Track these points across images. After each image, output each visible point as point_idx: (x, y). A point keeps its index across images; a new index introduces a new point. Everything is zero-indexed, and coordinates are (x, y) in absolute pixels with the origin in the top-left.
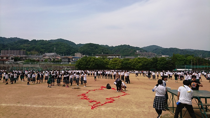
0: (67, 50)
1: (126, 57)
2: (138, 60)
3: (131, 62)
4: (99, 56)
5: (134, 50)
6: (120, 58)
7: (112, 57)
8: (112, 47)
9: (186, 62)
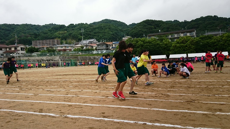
0: (113, 35)
1: (206, 34)
3: (215, 42)
4: (153, 36)
5: (226, 24)
6: (193, 36)
7: (178, 36)
8: (186, 22)
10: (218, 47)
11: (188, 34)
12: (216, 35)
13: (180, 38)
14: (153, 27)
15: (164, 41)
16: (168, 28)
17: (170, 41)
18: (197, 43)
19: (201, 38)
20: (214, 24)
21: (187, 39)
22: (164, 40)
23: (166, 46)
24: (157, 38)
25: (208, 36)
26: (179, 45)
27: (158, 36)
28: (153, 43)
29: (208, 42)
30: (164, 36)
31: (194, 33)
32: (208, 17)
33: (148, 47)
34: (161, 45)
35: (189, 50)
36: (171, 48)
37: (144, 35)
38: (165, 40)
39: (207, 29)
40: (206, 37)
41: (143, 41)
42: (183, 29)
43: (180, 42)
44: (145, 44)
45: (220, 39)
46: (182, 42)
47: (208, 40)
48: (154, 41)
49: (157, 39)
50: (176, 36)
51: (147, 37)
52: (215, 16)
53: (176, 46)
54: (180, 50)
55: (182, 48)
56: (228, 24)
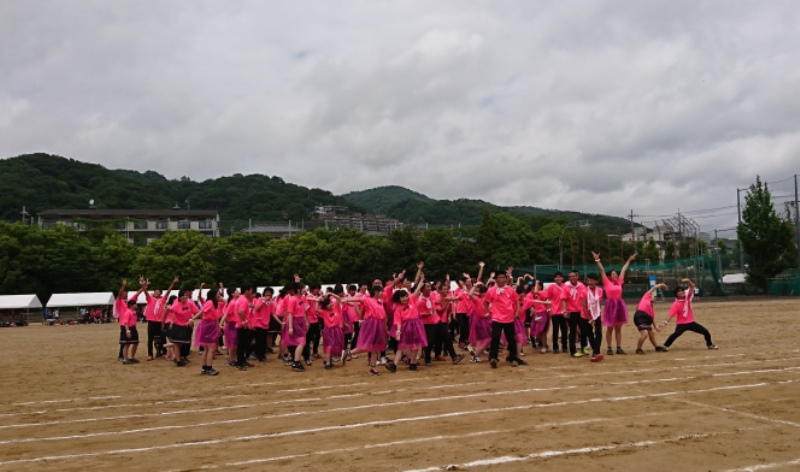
1: (250, 230)
2: (315, 244)
3: (275, 257)
4: (64, 217)
5: (306, 205)
6: (211, 233)
8: (187, 184)
9: (538, 251)
10: (282, 270)
11: (195, 225)
12: (278, 235)
13: (167, 235)
14: (65, 183)
15: (106, 240)
16: (124, 196)
17: (130, 241)
18: (221, 256)
19: (233, 241)
20: (272, 202)
21: (190, 242)
22: (107, 237)
23: (113, 261)
24: (78, 226)
25: (254, 237)
26: (161, 258)
27: (83, 222)
28: (62, 247)
29: (254, 255)
30: (106, 224)
31: (214, 225)
32: (257, 178)
33: (41, 258)
34: (95, 253)
35: (196, 276)
36: (134, 267)
37: (24, 212)
38: (110, 236)
39: (254, 215)
40: (248, 237)
41: (20, 236)
42: (177, 207)
43: (167, 248)
44: (28, 248)
45: (288, 247)
46: (174, 250)
47: (255, 249)
48: (66, 237)
49: (81, 230)
50: (152, 226)
51: (36, 220)
52: (275, 178)
53: (150, 260)
54: (166, 274)
55: (170, 269)
56: (311, 206)
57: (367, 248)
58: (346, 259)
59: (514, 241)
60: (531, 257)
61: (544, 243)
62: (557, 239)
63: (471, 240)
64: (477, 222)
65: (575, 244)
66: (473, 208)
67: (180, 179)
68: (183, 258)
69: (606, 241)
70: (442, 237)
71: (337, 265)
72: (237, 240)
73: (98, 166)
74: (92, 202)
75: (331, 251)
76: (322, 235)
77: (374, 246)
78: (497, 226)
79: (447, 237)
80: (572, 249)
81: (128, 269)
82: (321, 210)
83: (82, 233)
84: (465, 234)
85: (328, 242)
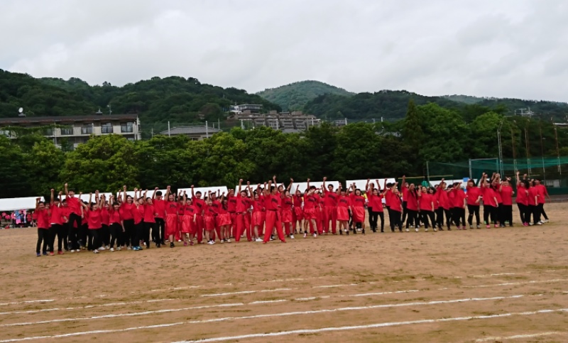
1: (169, 132)
2: (232, 144)
3: (194, 158)
5: (222, 105)
6: (132, 136)
7: (85, 131)
8: (108, 88)
9: (473, 144)
10: (201, 171)
11: (117, 130)
12: (195, 136)
13: (92, 140)
15: (36, 147)
16: (50, 103)
17: (58, 147)
18: (143, 159)
19: (154, 143)
20: (188, 103)
21: (113, 145)
22: (36, 143)
23: (43, 166)
24: (10, 134)
25: (174, 139)
26: (88, 161)
27: (14, 129)
29: (173, 157)
30: (36, 130)
31: (135, 128)
32: (174, 81)
34: (27, 159)
35: (120, 179)
36: (63, 172)
38: (39, 142)
39: (172, 117)
40: (168, 139)
42: (99, 112)
43: (92, 153)
45: (205, 147)
46: (99, 155)
47: (175, 151)
49: (12, 138)
50: (77, 131)
52: (191, 79)
53: (77, 164)
54: (93, 178)
55: (96, 172)
56: (226, 106)
57: (284, 146)
58: (263, 159)
59: (444, 134)
60: (466, 151)
61: (480, 135)
62: (495, 130)
63: (395, 134)
64: (402, 115)
65: (516, 135)
66: (396, 100)
67: (101, 85)
68: (108, 162)
69: (552, 131)
70: (363, 132)
71: (254, 165)
72: (158, 143)
73: (26, 75)
74: (21, 110)
75: (248, 151)
76: (238, 135)
77: (291, 144)
78: (424, 118)
79: (368, 132)
80: (513, 141)
81: (57, 174)
82: (237, 109)
83: (13, 140)
84: (388, 128)
85: (244, 142)
